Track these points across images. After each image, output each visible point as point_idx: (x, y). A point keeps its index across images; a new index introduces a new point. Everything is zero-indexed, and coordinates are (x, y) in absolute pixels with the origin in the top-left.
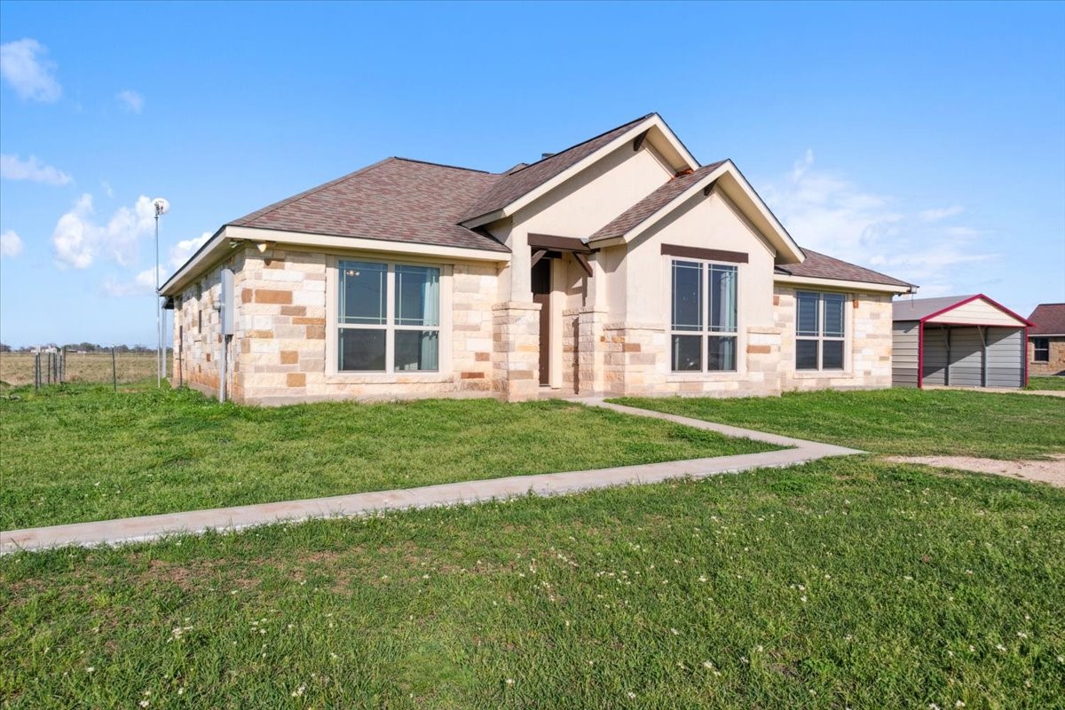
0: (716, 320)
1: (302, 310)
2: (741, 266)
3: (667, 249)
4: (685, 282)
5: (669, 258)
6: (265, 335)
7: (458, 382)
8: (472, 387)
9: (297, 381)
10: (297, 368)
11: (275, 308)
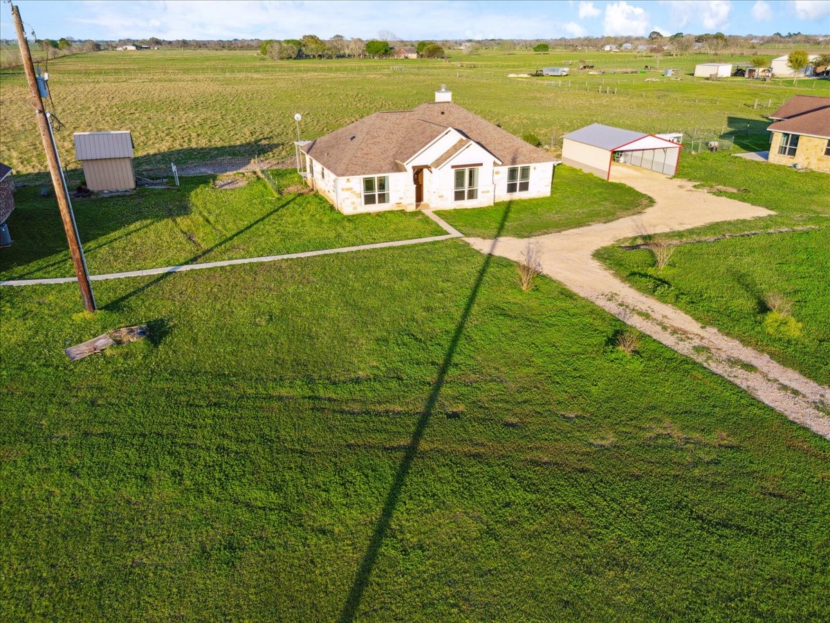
0: (471, 184)
1: (355, 192)
2: (480, 167)
3: (453, 167)
4: (459, 177)
5: (454, 170)
6: (347, 198)
7: (395, 206)
8: (398, 207)
9: (355, 208)
10: (355, 205)
11: (349, 192)
